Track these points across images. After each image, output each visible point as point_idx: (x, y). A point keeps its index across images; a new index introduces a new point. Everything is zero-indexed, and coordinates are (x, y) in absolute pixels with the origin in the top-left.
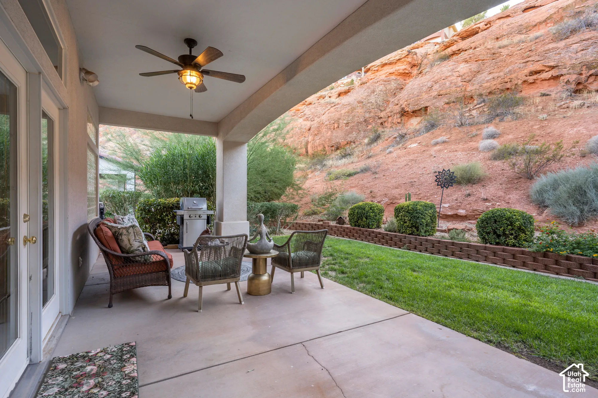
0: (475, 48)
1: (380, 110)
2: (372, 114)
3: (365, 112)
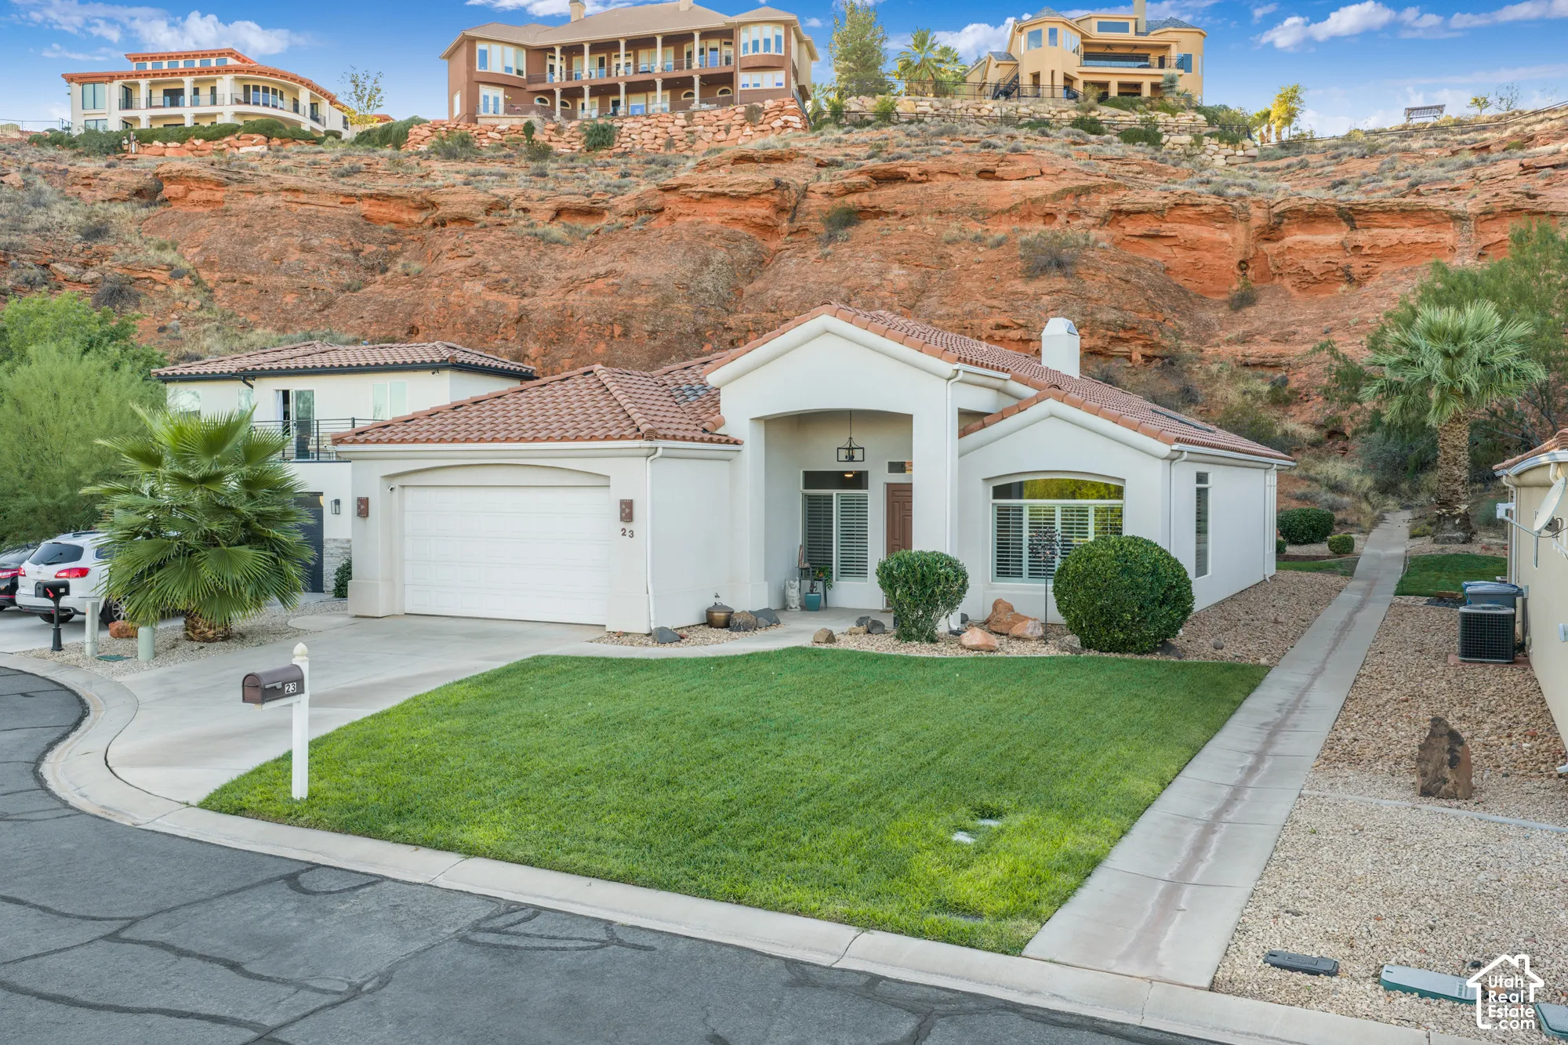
0: (904, 216)
1: (727, 310)
2: (711, 319)
3: (695, 312)
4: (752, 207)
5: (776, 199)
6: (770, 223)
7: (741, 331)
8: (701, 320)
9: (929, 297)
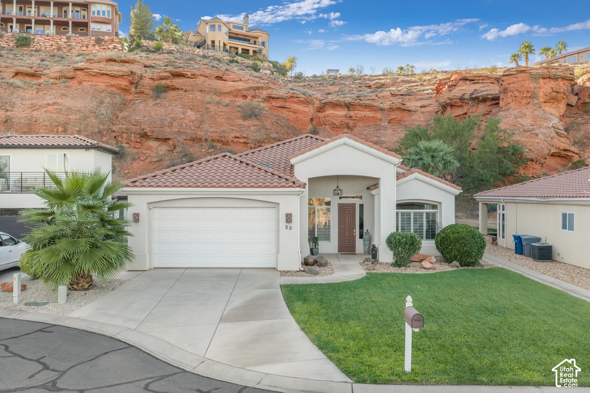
0: (186, 91)
1: (112, 123)
2: (106, 127)
3: (99, 123)
4: (120, 81)
5: (131, 79)
6: (128, 88)
7: (119, 133)
8: (102, 127)
9: (205, 124)
